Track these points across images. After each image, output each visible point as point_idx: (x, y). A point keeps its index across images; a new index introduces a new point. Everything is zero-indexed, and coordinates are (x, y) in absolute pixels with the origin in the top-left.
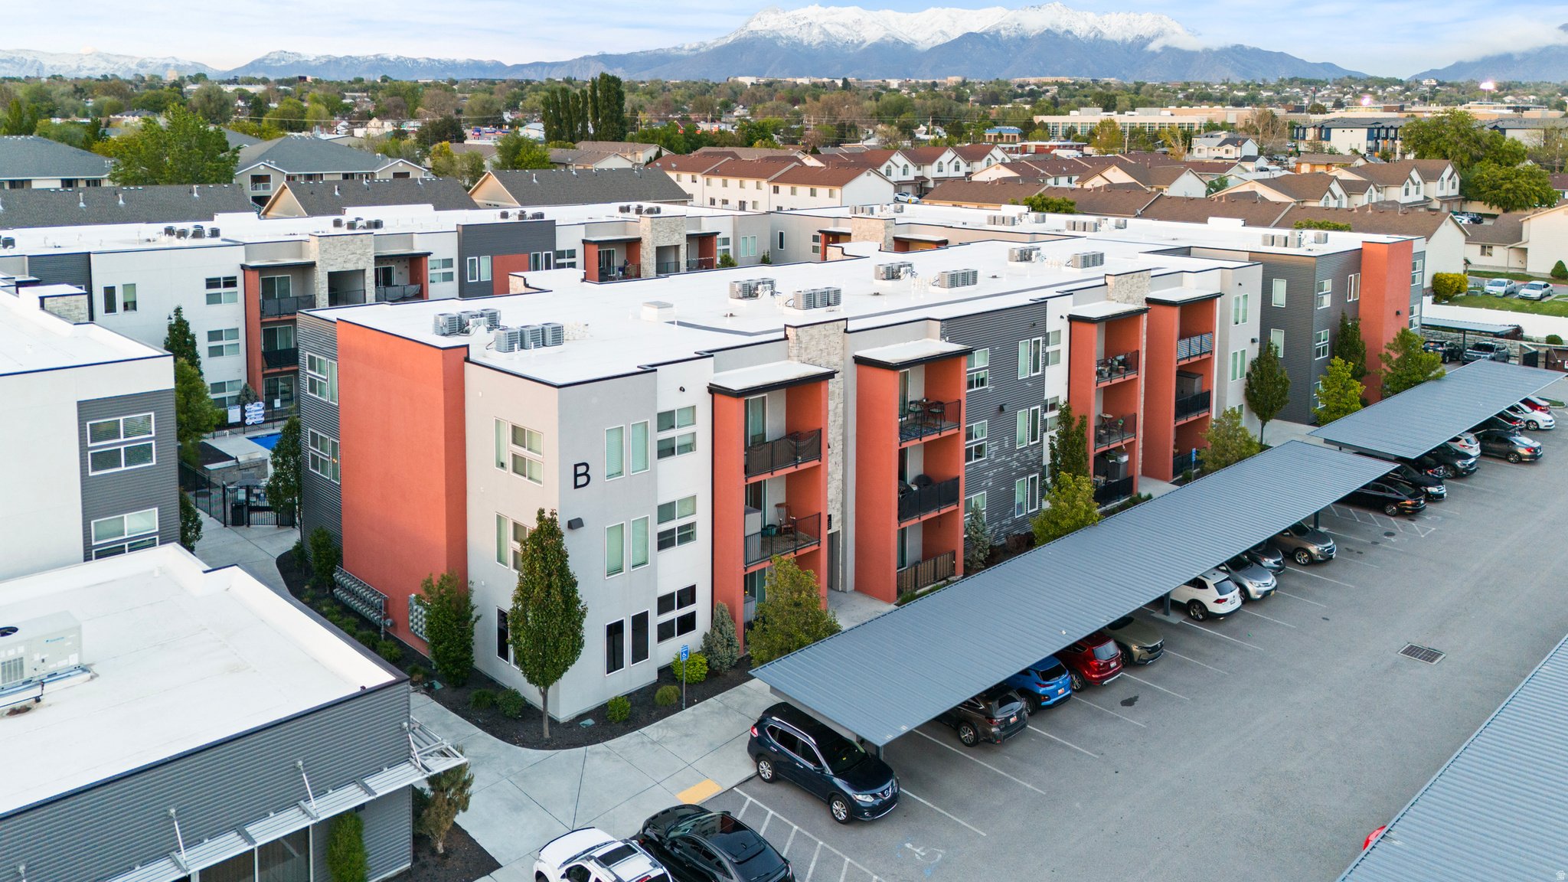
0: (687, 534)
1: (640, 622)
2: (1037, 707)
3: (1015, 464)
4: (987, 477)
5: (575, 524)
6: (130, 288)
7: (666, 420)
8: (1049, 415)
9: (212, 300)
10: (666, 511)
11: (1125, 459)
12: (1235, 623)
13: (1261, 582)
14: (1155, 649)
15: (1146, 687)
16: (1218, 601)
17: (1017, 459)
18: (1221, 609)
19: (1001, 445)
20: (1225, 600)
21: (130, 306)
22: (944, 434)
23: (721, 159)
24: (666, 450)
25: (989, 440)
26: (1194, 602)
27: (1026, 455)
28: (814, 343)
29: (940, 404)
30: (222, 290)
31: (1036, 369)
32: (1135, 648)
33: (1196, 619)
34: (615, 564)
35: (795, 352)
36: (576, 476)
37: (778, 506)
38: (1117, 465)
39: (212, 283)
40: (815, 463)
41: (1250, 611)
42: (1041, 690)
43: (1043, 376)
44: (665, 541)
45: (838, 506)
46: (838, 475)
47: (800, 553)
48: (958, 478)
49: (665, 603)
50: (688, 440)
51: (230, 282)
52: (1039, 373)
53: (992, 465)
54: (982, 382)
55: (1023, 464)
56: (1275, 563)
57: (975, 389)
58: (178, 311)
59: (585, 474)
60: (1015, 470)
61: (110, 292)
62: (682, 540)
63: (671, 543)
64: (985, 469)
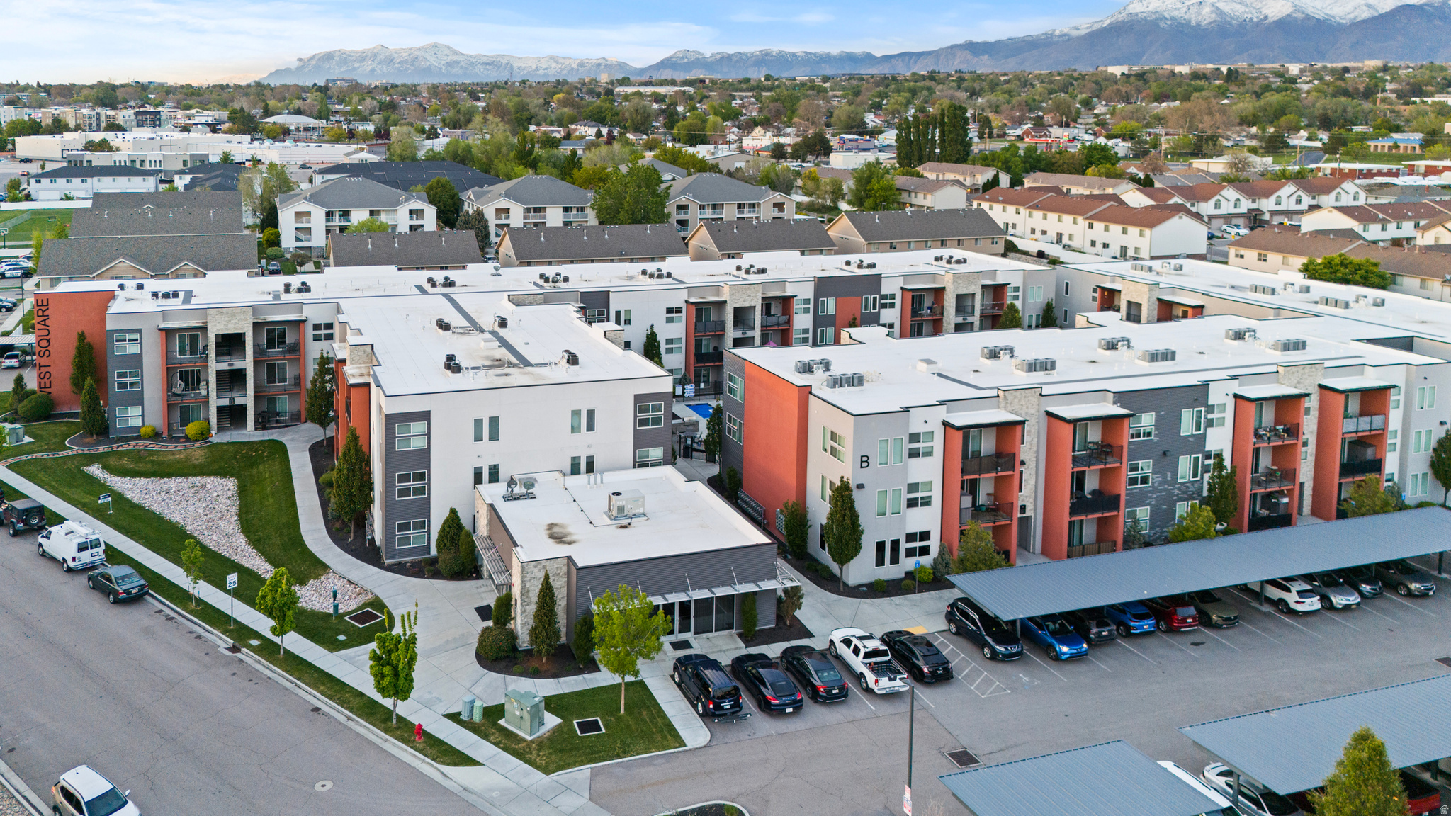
0: (926, 502)
1: (896, 545)
2: (1129, 634)
3: (1177, 492)
4: (1151, 498)
5: (860, 486)
6: (628, 312)
7: (915, 437)
8: (1207, 462)
9: (669, 320)
10: (913, 487)
11: (1285, 500)
12: (1310, 619)
13: (1343, 598)
14: (1229, 619)
15: (1214, 639)
16: (1297, 602)
17: (1179, 489)
18: (1299, 608)
19: (1164, 478)
20: (1305, 602)
21: (628, 322)
22: (1108, 466)
23: (1044, 194)
24: (914, 454)
25: (1153, 473)
26: (1281, 601)
27: (1188, 487)
28: (1017, 400)
29: (1109, 446)
30: (674, 315)
31: (1198, 429)
32: (1214, 617)
33: (1281, 611)
34: (882, 511)
35: (1002, 405)
36: (861, 461)
37: (988, 494)
38: (1278, 504)
39: (669, 311)
40: (1011, 473)
41: (1329, 614)
42: (1132, 624)
43: (1204, 435)
44: (912, 503)
45: (1032, 500)
46: (1033, 482)
47: (997, 524)
48: (1119, 495)
49: (911, 537)
50: (928, 450)
51: (679, 310)
52: (1201, 432)
53: (1155, 489)
54: (1149, 434)
55: (1184, 493)
56: (1371, 589)
57: (1142, 438)
58: (652, 327)
59: (867, 461)
60: (1177, 495)
61: (618, 314)
62: (922, 504)
63: (916, 505)
64: (1151, 492)
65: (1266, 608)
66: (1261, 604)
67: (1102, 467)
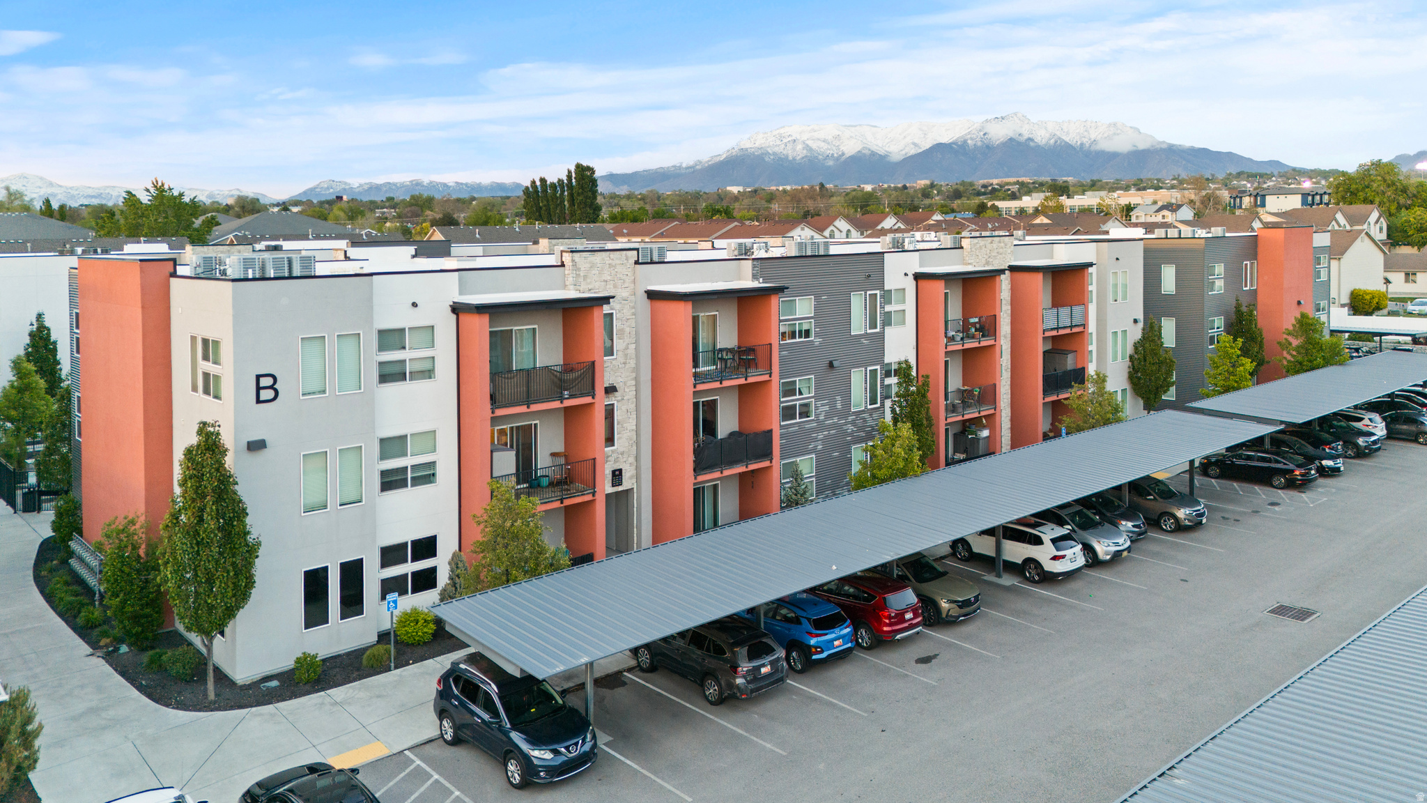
0: (426, 476)
1: (352, 573)
2: (808, 663)
3: (850, 428)
4: (816, 440)
5: (256, 446)
7: (391, 338)
8: (888, 381)
10: (393, 445)
11: (985, 433)
12: (1075, 585)
13: (1110, 542)
14: (966, 603)
15: (950, 645)
16: (1055, 558)
17: (853, 423)
18: (1058, 567)
19: (832, 405)
20: (1063, 557)
22: (751, 380)
24: (391, 374)
25: (817, 398)
26: (1030, 561)
27: (864, 420)
28: (595, 271)
29: (751, 350)
31: (873, 326)
32: (944, 605)
33: (1031, 581)
34: (316, 499)
35: (570, 280)
36: (259, 388)
37: (553, 455)
38: (977, 440)
40: (587, 400)
41: (1094, 573)
42: (813, 641)
43: (882, 335)
44: (392, 481)
45: (632, 460)
46: (631, 425)
47: (568, 502)
48: (771, 431)
49: (391, 555)
50: (426, 366)
52: (878, 330)
53: (821, 427)
54: (807, 334)
55: (860, 429)
56: (1133, 526)
57: (798, 340)
59: (271, 387)
60: (851, 434)
62: (417, 481)
63: (402, 484)
64: (813, 430)
65: (1008, 580)
66: (999, 576)
67: (742, 381)
